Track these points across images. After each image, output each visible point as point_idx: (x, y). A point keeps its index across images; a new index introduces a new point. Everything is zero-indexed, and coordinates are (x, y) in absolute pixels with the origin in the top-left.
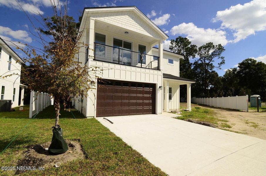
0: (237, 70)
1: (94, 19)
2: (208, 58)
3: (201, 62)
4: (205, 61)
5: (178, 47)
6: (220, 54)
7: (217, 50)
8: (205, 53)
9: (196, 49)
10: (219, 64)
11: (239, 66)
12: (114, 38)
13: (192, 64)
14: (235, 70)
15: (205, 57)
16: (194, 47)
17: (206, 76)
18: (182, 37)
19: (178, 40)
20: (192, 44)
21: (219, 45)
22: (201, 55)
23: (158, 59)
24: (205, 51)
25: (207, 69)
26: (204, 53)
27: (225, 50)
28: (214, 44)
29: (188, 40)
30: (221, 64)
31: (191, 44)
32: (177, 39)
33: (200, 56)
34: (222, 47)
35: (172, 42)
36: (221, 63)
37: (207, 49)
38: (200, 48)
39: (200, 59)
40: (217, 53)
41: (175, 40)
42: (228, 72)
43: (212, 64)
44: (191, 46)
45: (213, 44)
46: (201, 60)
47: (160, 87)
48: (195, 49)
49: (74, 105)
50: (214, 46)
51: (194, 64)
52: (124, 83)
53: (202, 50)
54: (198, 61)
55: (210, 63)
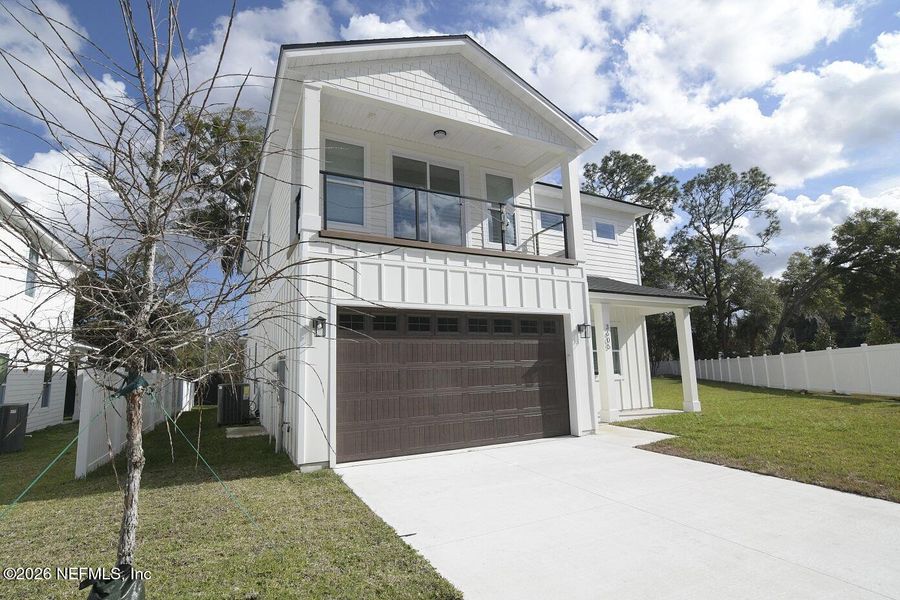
0: (829, 252)
1: (319, 84)
2: (719, 218)
3: (697, 234)
4: (709, 230)
5: (610, 187)
6: (759, 201)
7: (749, 187)
8: (707, 201)
9: (675, 189)
10: (759, 235)
11: (834, 238)
12: (394, 157)
13: (665, 242)
14: (822, 251)
15: (710, 216)
16: (667, 182)
17: (718, 281)
18: (622, 153)
19: (611, 163)
20: (659, 173)
21: (752, 171)
22: (693, 208)
23: (564, 222)
24: (707, 195)
25: (721, 255)
26: (703, 201)
27: (774, 185)
28: (737, 170)
29: (645, 161)
30: (767, 235)
31: (656, 174)
32: (606, 160)
33: (690, 213)
34: (764, 176)
35: (588, 171)
36: (768, 233)
37: (713, 186)
38: (689, 187)
39: (691, 223)
40: (749, 200)
41: (599, 165)
42: (798, 262)
43: (735, 236)
44: (655, 179)
45: (733, 171)
46: (696, 224)
47: (580, 328)
48: (671, 189)
49: (257, 413)
50: (734, 175)
51: (673, 240)
52: (441, 321)
53: (694, 191)
54: (685, 230)
55: (728, 236)
